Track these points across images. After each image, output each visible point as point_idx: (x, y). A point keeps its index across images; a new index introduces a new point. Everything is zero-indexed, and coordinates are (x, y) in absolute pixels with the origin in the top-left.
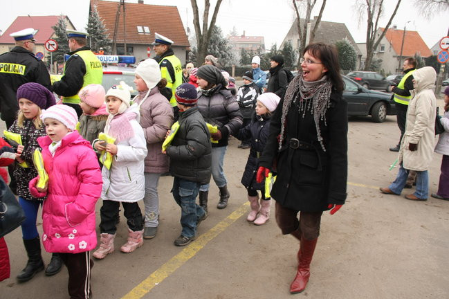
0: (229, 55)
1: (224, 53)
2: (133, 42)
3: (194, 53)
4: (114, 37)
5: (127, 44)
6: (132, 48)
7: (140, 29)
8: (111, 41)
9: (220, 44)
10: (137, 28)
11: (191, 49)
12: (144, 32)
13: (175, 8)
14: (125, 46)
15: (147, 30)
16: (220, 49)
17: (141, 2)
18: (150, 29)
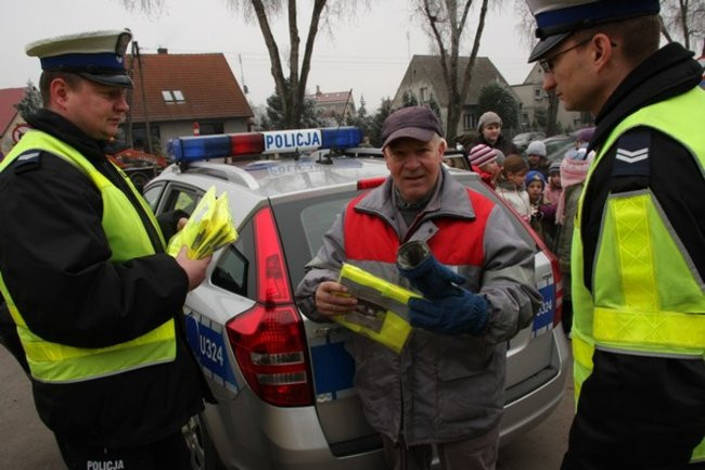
2: (160, 118)
5: (150, 123)
6: (158, 127)
7: (167, 95)
10: (161, 95)
12: (175, 100)
13: (221, 56)
14: (148, 125)
15: (179, 95)
16: (306, 116)
17: (163, 51)
18: (184, 94)
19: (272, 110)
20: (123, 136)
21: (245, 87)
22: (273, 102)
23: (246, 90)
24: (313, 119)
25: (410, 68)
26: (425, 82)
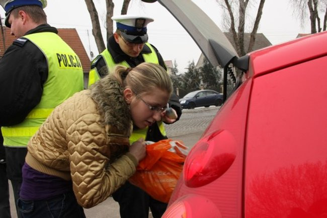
13: (74, 30)
21: (91, 52)
23: (92, 55)
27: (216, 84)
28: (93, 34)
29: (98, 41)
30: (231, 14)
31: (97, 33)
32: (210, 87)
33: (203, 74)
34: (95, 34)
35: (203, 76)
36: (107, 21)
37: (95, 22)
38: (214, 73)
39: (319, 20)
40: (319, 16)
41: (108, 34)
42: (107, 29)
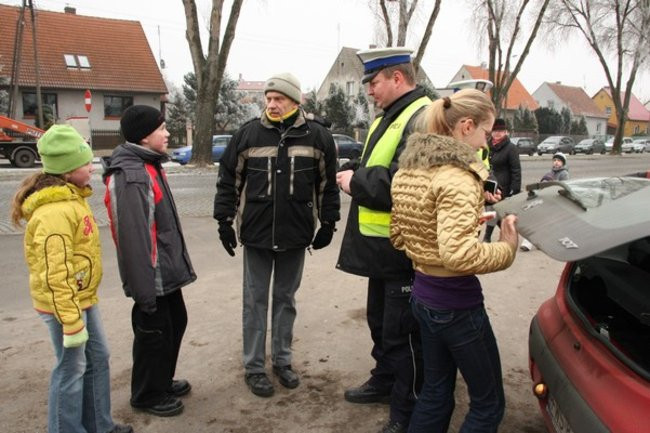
0: (241, 107)
1: (232, 104)
2: (57, 84)
3: (178, 104)
4: (14, 73)
5: (42, 88)
6: (56, 95)
7: (70, 60)
8: (8, 81)
9: (224, 89)
10: (64, 59)
11: (171, 97)
12: (79, 66)
13: (138, 25)
14: (39, 91)
15: (84, 61)
16: (226, 98)
17: (70, 11)
18: (90, 61)
19: (189, 87)
20: (7, 100)
21: (162, 61)
22: (190, 80)
23: (163, 65)
24: (233, 101)
25: (337, 61)
26: (352, 75)
27: (347, 125)
28: (188, 38)
29: (194, 49)
30: (389, 30)
31: (194, 38)
32: (338, 130)
33: (329, 109)
34: (191, 38)
35: (327, 112)
36: (212, 20)
37: (191, 20)
38: (345, 110)
39: (500, 52)
40: (502, 48)
41: (211, 40)
42: (211, 32)
